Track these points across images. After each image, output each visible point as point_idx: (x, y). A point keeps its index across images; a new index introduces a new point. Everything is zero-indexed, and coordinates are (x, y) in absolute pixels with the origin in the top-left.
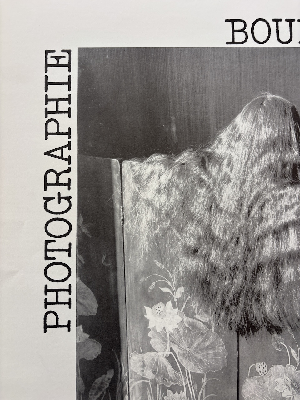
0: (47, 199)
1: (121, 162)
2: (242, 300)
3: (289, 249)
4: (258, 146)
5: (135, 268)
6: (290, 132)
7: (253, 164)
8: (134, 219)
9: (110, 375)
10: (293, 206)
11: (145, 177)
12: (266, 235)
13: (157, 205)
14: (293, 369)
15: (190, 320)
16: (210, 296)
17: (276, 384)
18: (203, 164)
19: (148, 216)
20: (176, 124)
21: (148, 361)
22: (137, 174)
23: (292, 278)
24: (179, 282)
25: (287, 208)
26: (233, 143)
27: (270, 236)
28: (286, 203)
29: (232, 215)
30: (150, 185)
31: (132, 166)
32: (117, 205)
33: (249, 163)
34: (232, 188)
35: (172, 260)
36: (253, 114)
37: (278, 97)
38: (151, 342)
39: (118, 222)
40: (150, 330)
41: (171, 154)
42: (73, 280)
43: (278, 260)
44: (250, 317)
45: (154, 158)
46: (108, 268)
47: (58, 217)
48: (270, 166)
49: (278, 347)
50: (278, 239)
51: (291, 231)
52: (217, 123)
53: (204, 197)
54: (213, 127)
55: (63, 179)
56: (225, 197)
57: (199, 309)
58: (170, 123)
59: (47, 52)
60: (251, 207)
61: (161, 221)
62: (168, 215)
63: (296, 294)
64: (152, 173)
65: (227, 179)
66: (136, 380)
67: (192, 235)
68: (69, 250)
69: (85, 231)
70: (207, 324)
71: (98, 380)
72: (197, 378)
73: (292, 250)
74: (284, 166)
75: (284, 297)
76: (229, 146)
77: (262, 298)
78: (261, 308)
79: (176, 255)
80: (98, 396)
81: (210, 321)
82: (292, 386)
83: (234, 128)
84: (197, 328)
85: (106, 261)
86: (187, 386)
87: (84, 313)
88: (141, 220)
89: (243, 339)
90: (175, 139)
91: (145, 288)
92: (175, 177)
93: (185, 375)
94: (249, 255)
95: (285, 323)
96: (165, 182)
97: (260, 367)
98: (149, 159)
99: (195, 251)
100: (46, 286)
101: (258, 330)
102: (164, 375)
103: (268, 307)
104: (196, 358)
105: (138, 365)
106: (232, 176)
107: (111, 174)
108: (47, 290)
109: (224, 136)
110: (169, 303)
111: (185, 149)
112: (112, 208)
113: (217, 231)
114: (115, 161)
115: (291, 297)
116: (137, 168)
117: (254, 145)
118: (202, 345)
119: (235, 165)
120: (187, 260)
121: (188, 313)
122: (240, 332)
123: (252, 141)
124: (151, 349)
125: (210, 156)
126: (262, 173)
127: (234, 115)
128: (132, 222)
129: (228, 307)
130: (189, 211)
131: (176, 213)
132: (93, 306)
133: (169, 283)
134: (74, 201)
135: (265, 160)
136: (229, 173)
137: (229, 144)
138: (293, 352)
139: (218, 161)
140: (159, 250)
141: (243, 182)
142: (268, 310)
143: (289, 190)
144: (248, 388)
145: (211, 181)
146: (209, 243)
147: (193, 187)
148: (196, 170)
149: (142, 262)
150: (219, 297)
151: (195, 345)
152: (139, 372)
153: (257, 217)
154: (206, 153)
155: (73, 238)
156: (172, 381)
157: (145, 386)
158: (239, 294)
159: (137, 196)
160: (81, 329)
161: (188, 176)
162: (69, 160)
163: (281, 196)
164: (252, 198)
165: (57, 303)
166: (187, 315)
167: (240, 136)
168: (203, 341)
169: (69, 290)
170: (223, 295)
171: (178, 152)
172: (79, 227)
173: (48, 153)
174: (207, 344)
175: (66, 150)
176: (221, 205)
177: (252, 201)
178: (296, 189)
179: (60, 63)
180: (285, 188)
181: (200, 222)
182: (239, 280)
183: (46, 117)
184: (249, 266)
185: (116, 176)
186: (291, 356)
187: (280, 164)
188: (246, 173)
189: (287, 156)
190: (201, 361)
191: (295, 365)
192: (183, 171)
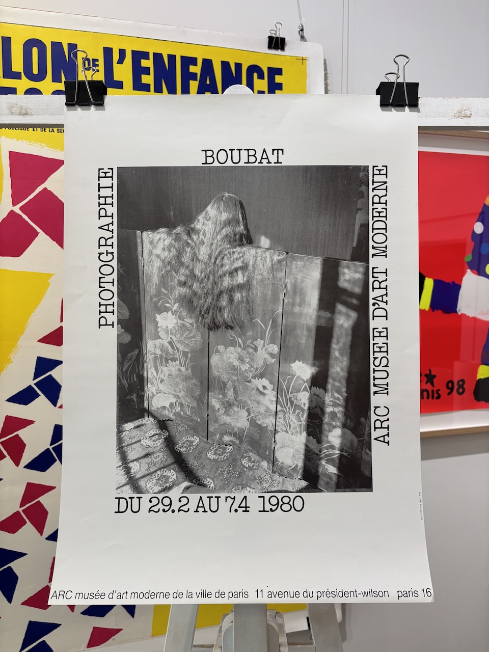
0: (100, 254)
1: (142, 232)
2: (211, 311)
3: (238, 283)
4: (220, 224)
5: (150, 293)
6: (238, 216)
7: (217, 234)
8: (149, 265)
9: (136, 352)
10: (240, 258)
11: (156, 241)
12: (224, 275)
13: (163, 257)
14: (240, 350)
15: (182, 322)
16: (193, 309)
17: (230, 358)
18: (189, 234)
19: (158, 264)
20: (173, 211)
21: (158, 345)
22: (151, 239)
23: (240, 299)
24: (175, 301)
25: (237, 259)
26: (205, 222)
27: (227, 275)
28: (236, 256)
29: (205, 263)
30: (158, 246)
31: (148, 235)
32: (140, 257)
33: (215, 233)
34: (206, 248)
35: (171, 289)
36: (217, 205)
37: (231, 195)
38: (159, 334)
39: (140, 267)
40: (159, 327)
41: (170, 228)
42: (115, 299)
43: (232, 288)
44: (216, 320)
45: (161, 230)
46: (135, 293)
47: (106, 264)
48: (227, 235)
49: (231, 337)
50: (232, 277)
51: (239, 272)
52: (196, 211)
53: (190, 253)
54: (194, 213)
55: (109, 242)
56: (202, 253)
57: (186, 316)
58: (170, 210)
59: (100, 169)
60: (216, 259)
61: (165, 267)
62: (169, 263)
63: (242, 308)
64: (160, 239)
65: (202, 243)
66: (151, 355)
67: (183, 274)
68: (113, 283)
69: (122, 272)
70: (191, 324)
71: (130, 355)
72: (185, 354)
73: (240, 283)
74: (235, 235)
75: (235, 309)
76: (204, 223)
77: (222, 310)
78: (222, 315)
79: (174, 286)
80: (129, 364)
81: (193, 322)
82: (239, 359)
83: (207, 213)
84: (185, 326)
85: (134, 289)
86: (179, 358)
87: (122, 318)
88: (154, 266)
89: (211, 333)
90: (173, 220)
91: (156, 304)
92: (173, 241)
93: (178, 352)
94: (215, 286)
95: (235, 324)
96: (167, 244)
97: (221, 348)
98: (158, 231)
99: (185, 284)
100: (100, 303)
101: (220, 328)
102: (167, 352)
103: (226, 315)
104: (185, 343)
105: (152, 346)
106: (205, 241)
107: (136, 239)
108: (100, 305)
109: (201, 218)
110: (170, 312)
111: (178, 225)
112: (137, 259)
113: (197, 272)
114: (138, 232)
115: (239, 309)
116: (151, 236)
117: (218, 223)
118: (188, 336)
119: (207, 234)
120: (180, 288)
121: (181, 318)
122: (210, 329)
123: (217, 220)
124: (160, 338)
125: (193, 229)
126: (222, 239)
127: (206, 206)
128: (148, 267)
129: (203, 315)
130: (181, 261)
131: (173, 262)
132: (126, 313)
133: (170, 301)
134: (115, 255)
135: (224, 232)
136: (204, 239)
137: (204, 222)
138: (240, 340)
139: (197, 232)
140: (164, 283)
141: (212, 245)
142: (226, 317)
143: (238, 249)
144: (214, 360)
145: (193, 244)
146: (192, 279)
147: (183, 247)
148: (185, 237)
149: (155, 290)
150: (198, 309)
151: (184, 336)
152: (153, 350)
153: (220, 264)
154: (191, 227)
155: (115, 276)
156: (171, 355)
157: (156, 358)
158: (210, 308)
159: (151, 252)
160: (120, 327)
161: (180, 241)
162: (112, 231)
163: (234, 252)
164: (217, 254)
165: (106, 312)
166: (180, 319)
167: (210, 218)
168: (189, 334)
169: (113, 305)
170: (200, 308)
171: (175, 227)
172: (118, 269)
173: (100, 228)
174: (191, 335)
175: (110, 225)
176: (200, 258)
177: (217, 255)
178: (242, 248)
179: (107, 176)
180: (236, 248)
181: (187, 267)
182: (209, 300)
183: (99, 207)
184: (215, 292)
185: (139, 241)
186: (239, 342)
187: (232, 234)
188: (213, 239)
189: (237, 229)
190: (187, 345)
191: (241, 348)
192: (177, 238)
